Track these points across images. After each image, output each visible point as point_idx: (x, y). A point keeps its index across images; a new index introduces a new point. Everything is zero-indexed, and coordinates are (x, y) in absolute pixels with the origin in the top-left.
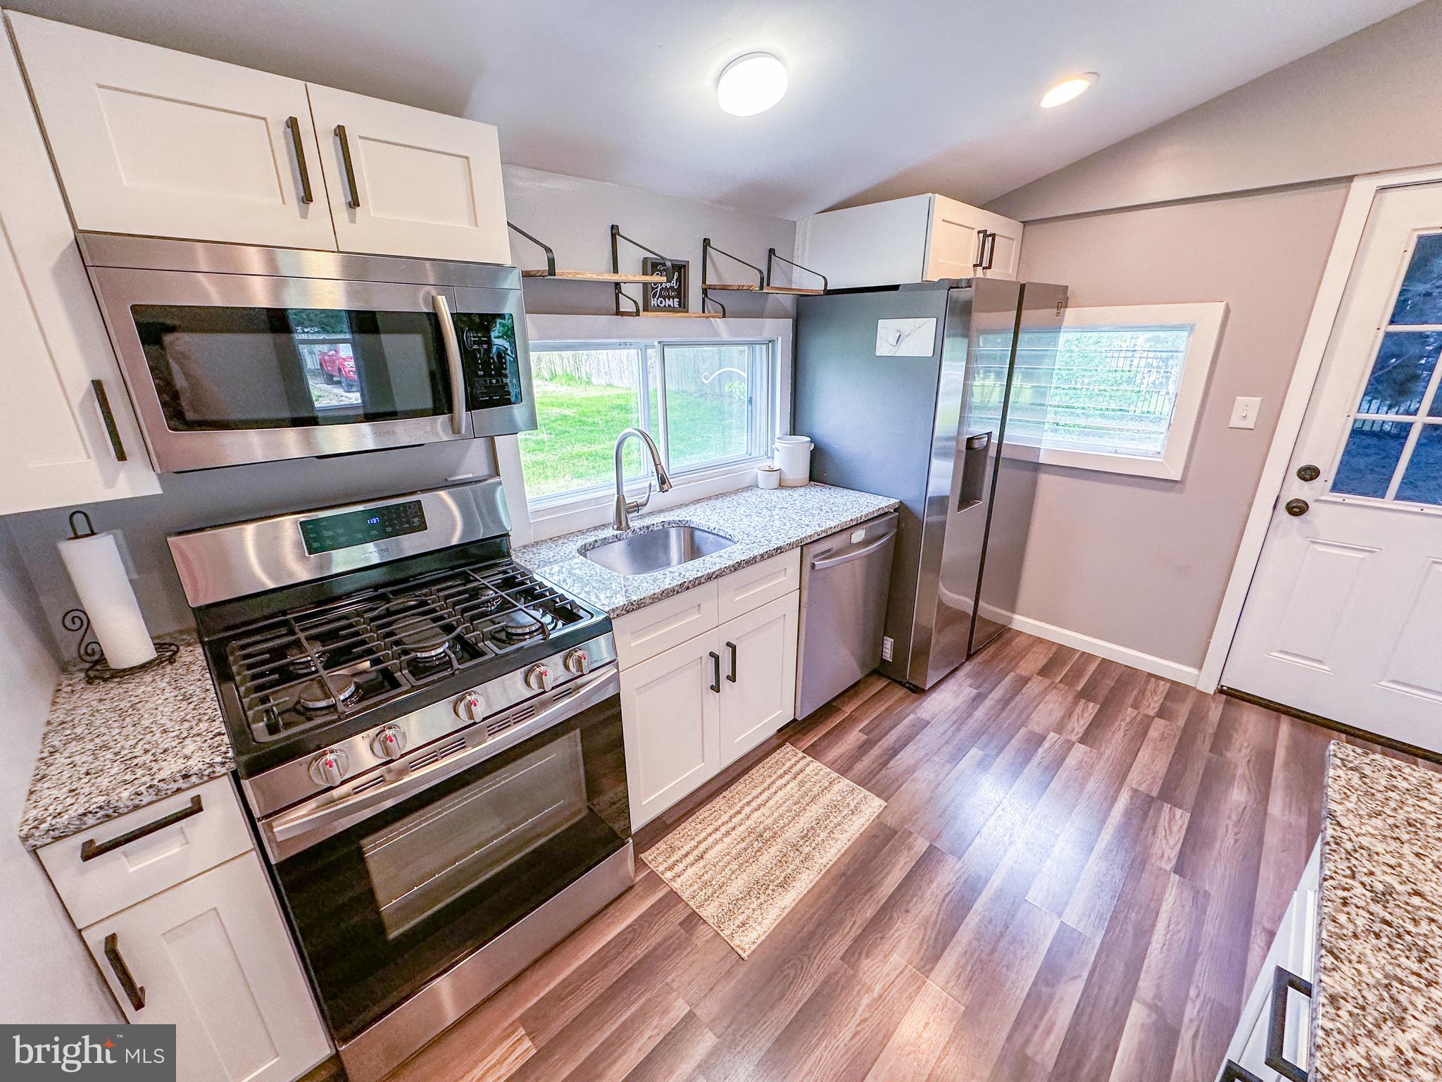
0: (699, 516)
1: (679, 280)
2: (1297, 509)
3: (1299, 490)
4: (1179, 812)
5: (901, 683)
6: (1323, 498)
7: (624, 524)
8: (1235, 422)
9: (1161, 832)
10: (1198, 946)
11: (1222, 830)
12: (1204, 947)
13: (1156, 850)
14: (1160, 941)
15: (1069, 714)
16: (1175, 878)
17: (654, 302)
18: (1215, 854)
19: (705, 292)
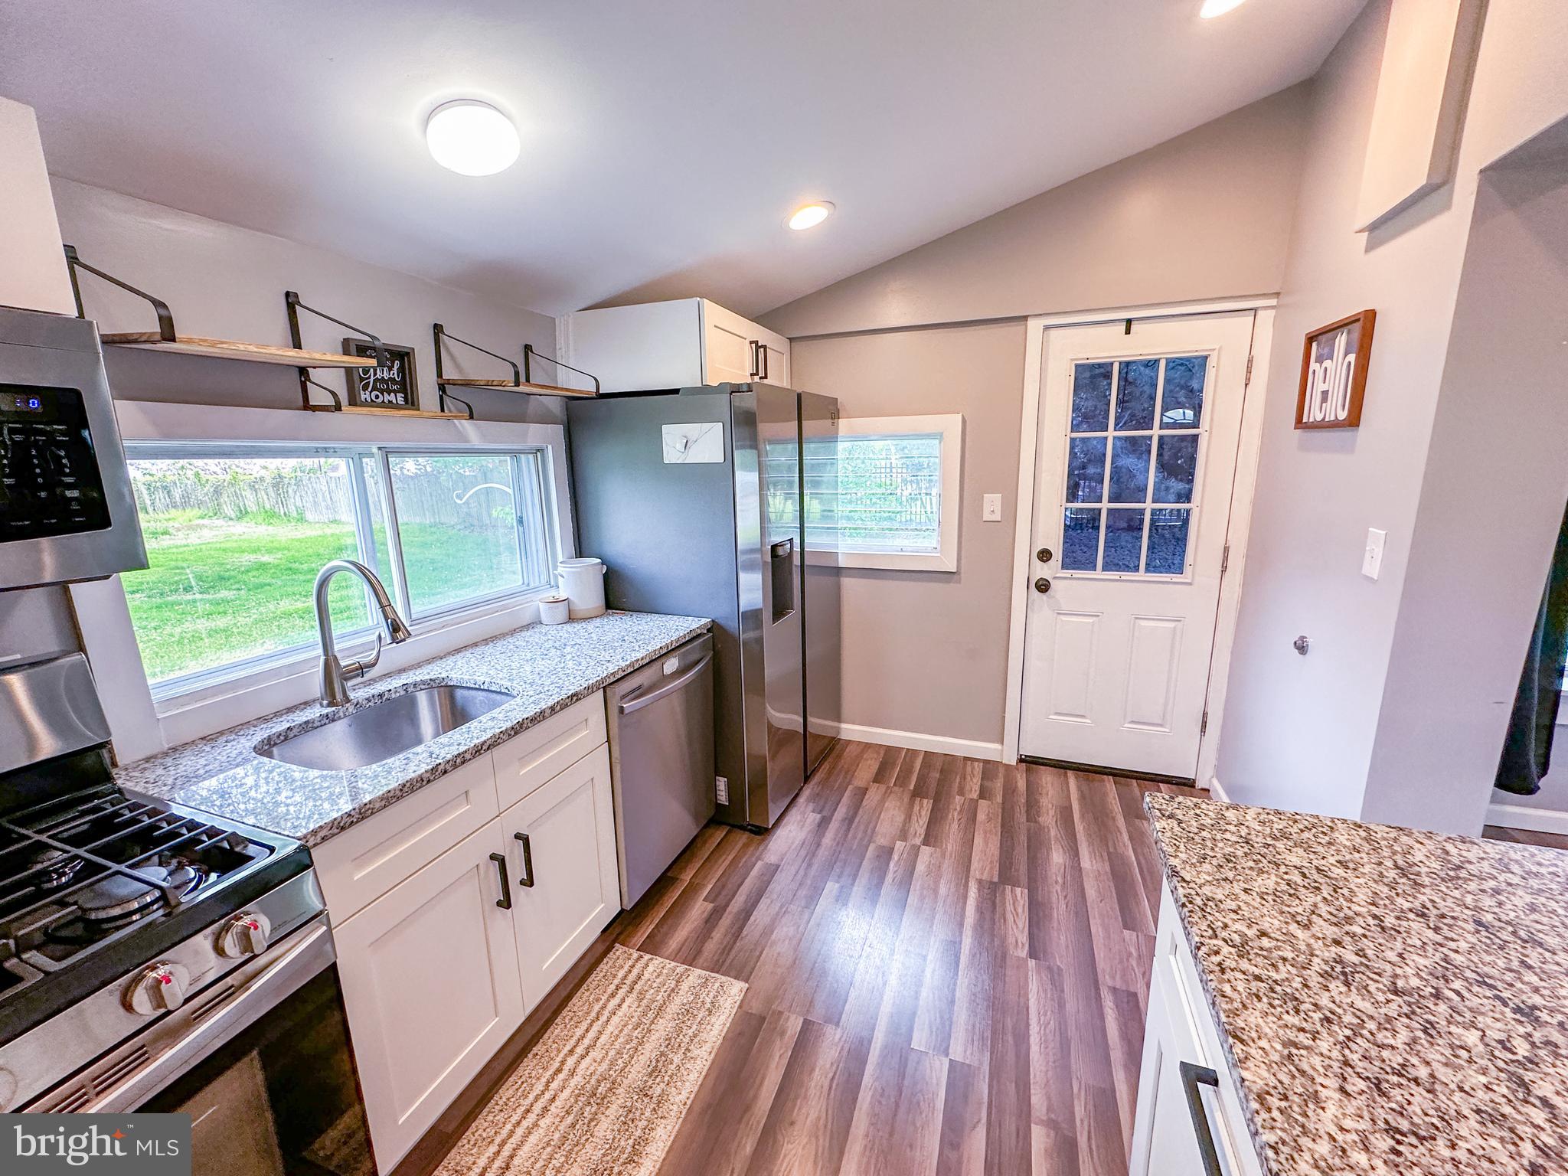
0: (458, 670)
1: (402, 370)
2: (1043, 587)
3: (1042, 571)
4: (1018, 890)
5: (743, 828)
6: (1058, 575)
7: (339, 697)
8: (987, 517)
9: (1010, 917)
10: (1066, 1030)
11: (1054, 898)
12: (1072, 1032)
13: (1011, 940)
14: (1037, 1040)
15: (908, 817)
16: (1032, 963)
17: (364, 396)
18: (1055, 925)
19: (442, 388)
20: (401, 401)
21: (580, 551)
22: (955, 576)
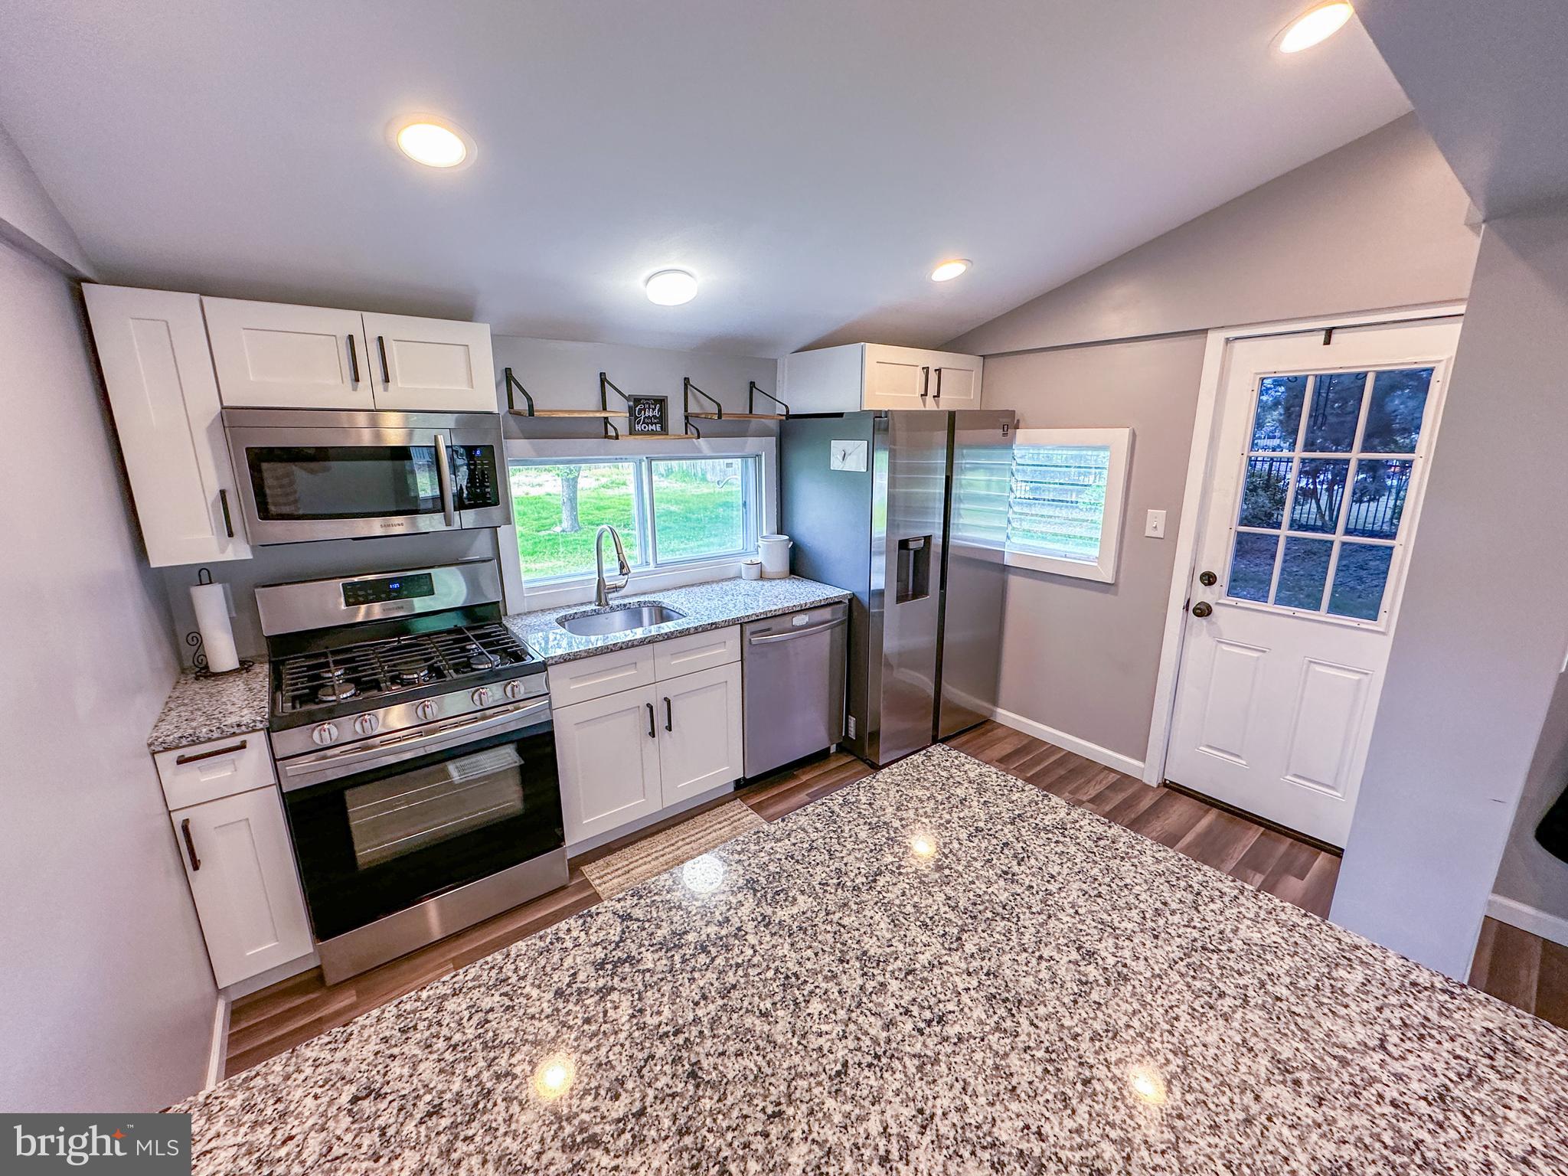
0: (667, 600)
1: (660, 410)
2: (1203, 611)
3: (1203, 594)
5: (864, 761)
6: (1220, 601)
7: (603, 602)
8: (1149, 532)
17: (638, 427)
19: (686, 418)
20: (659, 429)
21: (780, 532)
22: (1113, 588)
